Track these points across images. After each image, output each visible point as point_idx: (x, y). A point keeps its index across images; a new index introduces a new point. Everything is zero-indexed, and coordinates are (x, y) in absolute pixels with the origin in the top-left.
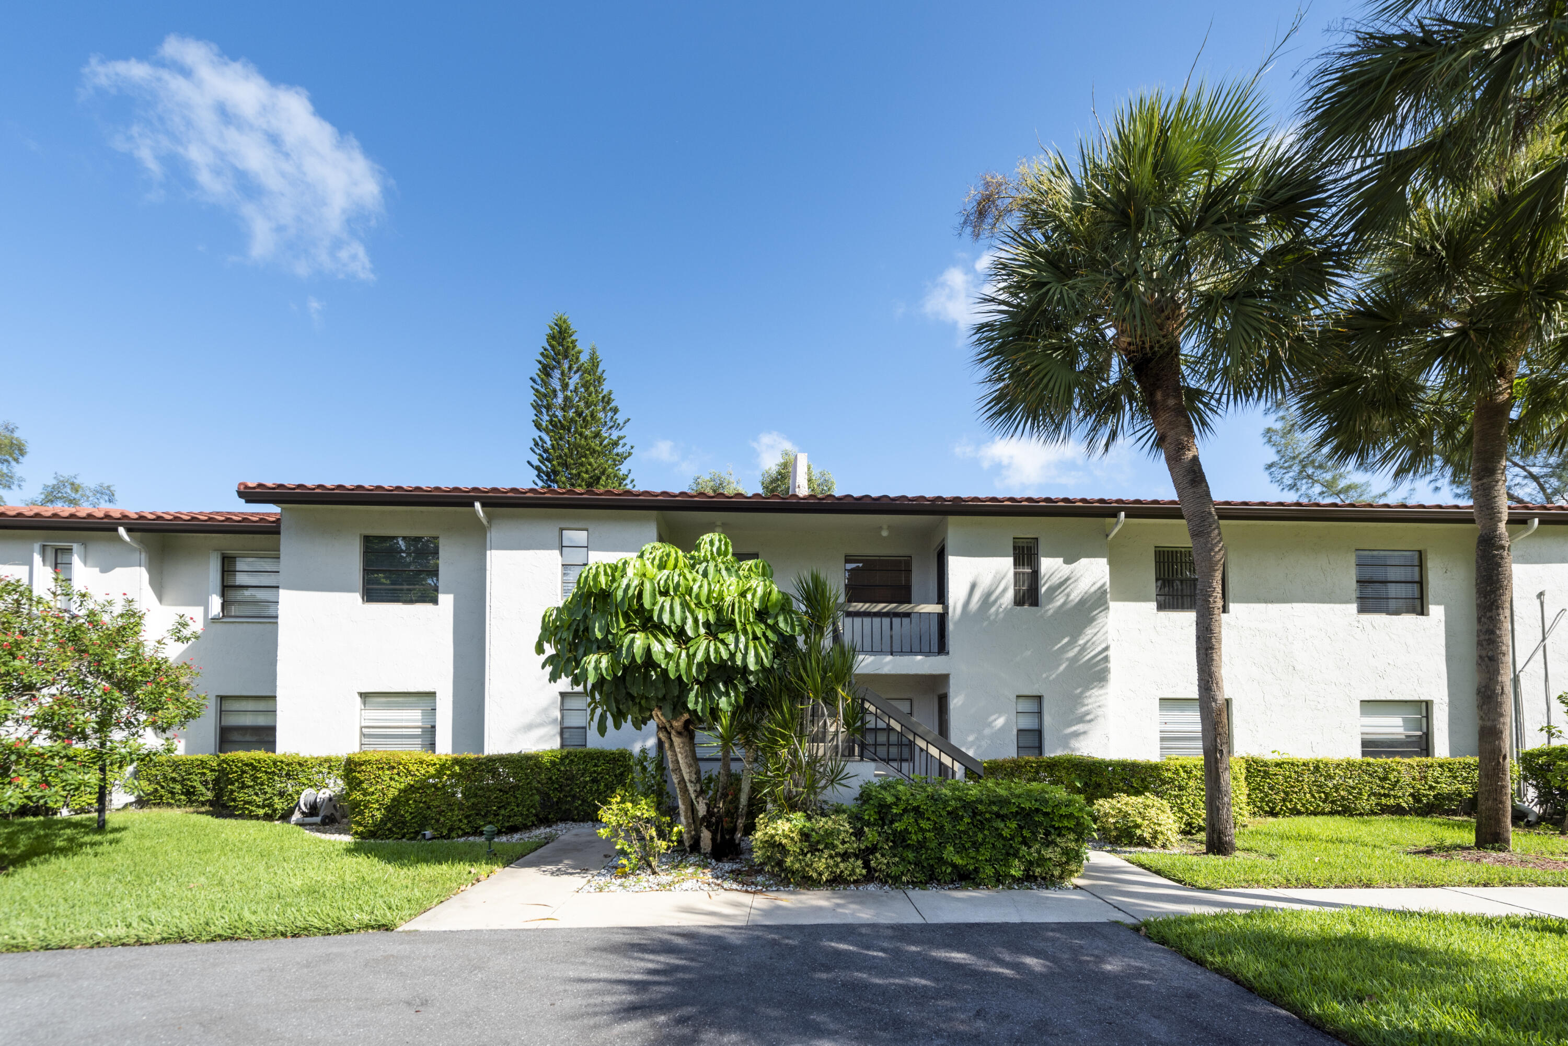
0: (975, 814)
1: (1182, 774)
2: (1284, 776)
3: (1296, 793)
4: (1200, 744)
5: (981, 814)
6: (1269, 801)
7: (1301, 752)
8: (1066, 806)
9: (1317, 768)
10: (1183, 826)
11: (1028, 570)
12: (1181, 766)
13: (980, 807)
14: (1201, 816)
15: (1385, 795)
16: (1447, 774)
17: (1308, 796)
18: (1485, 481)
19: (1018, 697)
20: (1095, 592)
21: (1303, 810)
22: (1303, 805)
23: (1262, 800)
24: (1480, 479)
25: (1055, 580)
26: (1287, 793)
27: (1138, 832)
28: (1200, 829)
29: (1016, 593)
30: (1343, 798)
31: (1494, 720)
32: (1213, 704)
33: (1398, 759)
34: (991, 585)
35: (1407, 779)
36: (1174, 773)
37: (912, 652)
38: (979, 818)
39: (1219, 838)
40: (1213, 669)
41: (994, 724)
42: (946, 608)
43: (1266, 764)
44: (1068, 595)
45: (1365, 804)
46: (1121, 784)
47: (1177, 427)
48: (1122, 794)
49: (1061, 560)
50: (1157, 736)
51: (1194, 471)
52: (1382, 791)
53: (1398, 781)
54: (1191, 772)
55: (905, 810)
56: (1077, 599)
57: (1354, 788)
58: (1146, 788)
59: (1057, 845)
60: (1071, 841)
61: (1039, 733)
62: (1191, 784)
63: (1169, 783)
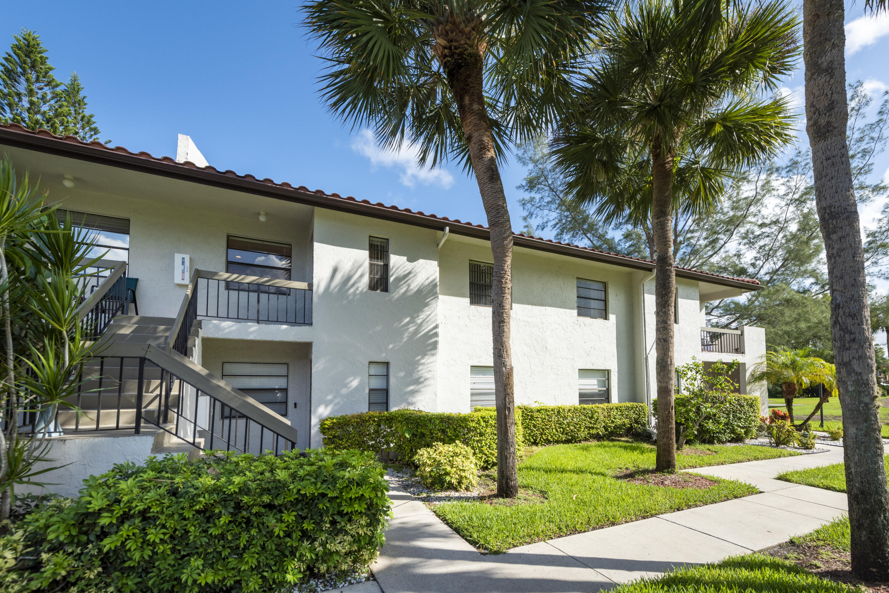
0: (238, 507)
1: (483, 424)
2: (541, 418)
3: (548, 429)
4: (494, 397)
5: (249, 507)
6: (533, 435)
7: (550, 403)
8: (358, 485)
9: (559, 412)
10: (482, 464)
11: (381, 263)
12: (481, 417)
13: (245, 499)
14: (494, 456)
15: (593, 428)
16: (619, 413)
17: (554, 430)
18: (661, 219)
19: (370, 363)
20: (429, 284)
21: (551, 440)
22: (552, 437)
23: (530, 434)
24: (659, 218)
25: (401, 272)
26: (543, 430)
27: (448, 478)
28: (494, 464)
29: (371, 280)
30: (572, 431)
31: (667, 382)
32: (504, 369)
33: (597, 405)
34: (350, 271)
35: (602, 417)
36: (477, 423)
37: (278, 321)
38: (244, 513)
39: (507, 483)
40: (505, 339)
41: (349, 385)
42: (311, 285)
43: (532, 411)
44: (409, 285)
45: (582, 434)
46: (439, 434)
47: (480, 129)
48: (439, 443)
49: (405, 258)
50: (469, 392)
51: (492, 169)
52: (590, 425)
53: (598, 419)
54: (488, 422)
55: (125, 518)
56: (416, 289)
57: (577, 424)
58: (457, 436)
59: (346, 533)
60: (362, 526)
61: (386, 391)
62: (488, 431)
63: (473, 431)
